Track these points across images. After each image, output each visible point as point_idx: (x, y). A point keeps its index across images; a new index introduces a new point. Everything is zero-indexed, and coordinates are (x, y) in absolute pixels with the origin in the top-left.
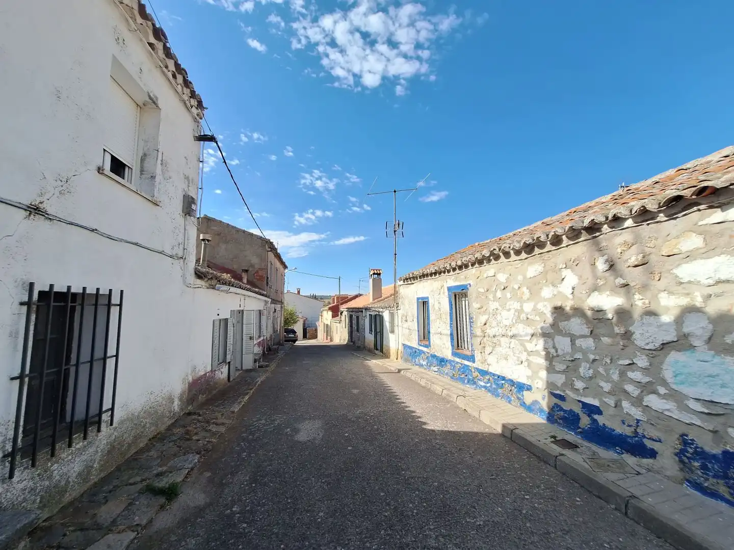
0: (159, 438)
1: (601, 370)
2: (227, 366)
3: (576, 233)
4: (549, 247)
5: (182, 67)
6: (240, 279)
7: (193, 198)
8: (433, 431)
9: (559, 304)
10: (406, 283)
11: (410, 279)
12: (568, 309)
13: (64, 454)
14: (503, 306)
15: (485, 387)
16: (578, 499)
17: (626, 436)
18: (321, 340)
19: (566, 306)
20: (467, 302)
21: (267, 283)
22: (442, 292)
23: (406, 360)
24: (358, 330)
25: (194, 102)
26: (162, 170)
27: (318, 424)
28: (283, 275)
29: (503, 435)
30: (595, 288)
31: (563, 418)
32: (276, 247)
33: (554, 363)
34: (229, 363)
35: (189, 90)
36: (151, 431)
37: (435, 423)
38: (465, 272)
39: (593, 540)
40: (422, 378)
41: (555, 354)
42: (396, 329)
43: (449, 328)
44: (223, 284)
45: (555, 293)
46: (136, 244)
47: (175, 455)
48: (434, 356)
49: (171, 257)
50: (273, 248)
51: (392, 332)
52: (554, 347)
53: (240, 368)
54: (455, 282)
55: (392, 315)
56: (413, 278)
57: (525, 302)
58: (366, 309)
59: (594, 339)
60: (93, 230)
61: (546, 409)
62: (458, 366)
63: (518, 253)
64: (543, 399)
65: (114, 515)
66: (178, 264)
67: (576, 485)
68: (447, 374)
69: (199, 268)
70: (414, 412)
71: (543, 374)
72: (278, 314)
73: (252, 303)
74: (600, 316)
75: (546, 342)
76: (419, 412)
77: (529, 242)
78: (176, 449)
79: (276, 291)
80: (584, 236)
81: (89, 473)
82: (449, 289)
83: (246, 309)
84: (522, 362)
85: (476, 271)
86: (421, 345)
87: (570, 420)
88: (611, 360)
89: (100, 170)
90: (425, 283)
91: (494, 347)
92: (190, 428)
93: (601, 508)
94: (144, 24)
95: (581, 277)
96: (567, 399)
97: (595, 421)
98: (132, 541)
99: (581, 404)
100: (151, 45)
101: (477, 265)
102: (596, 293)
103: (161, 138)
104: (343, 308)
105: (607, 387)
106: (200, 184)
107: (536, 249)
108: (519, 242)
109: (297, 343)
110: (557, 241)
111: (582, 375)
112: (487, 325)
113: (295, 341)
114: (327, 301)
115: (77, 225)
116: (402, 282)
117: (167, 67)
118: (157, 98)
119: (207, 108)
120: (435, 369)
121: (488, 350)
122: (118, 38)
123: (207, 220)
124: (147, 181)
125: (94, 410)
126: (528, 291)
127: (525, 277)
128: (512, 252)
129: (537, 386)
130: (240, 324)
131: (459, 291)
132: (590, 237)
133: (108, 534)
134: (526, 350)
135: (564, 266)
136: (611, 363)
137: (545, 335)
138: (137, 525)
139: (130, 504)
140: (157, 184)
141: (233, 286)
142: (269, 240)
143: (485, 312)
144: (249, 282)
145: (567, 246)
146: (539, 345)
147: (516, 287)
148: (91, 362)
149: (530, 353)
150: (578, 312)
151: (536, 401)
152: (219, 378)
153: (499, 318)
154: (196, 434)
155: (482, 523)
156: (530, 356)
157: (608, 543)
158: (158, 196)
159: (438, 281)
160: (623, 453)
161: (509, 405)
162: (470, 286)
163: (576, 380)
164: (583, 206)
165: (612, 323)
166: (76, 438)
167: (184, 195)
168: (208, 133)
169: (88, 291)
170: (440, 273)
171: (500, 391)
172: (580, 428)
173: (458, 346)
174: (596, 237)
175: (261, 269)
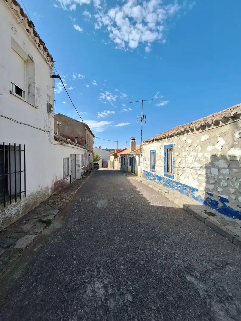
0: (43, 203)
1: (231, 183)
2: (70, 177)
3: (227, 119)
4: (213, 127)
5: (42, 41)
6: (74, 141)
7: (52, 105)
8: (153, 206)
9: (215, 154)
10: (146, 144)
11: (147, 142)
12: (218, 156)
13: (9, 206)
14: (189, 154)
15: (178, 189)
16: (212, 235)
17: (238, 211)
18: (109, 168)
19: (218, 154)
20: (172, 152)
21: (86, 143)
22: (161, 148)
23: (144, 177)
24: (125, 164)
25: (49, 59)
26: (37, 92)
27: (105, 201)
28: (93, 140)
29: (183, 209)
30: (233, 146)
31: (211, 204)
32: (89, 127)
33: (209, 180)
34: (70, 176)
35: (46, 53)
36: (41, 200)
37: (154, 203)
38: (172, 139)
39: (216, 251)
40: (150, 185)
41: (210, 176)
42: (141, 163)
43: (164, 164)
44: (66, 143)
45: (214, 148)
46: (29, 125)
47: (50, 210)
48: (156, 176)
49: (44, 131)
50: (88, 128)
51: (139, 165)
52: (210, 173)
53: (75, 178)
54: (167, 143)
55: (139, 158)
56: (149, 141)
57: (199, 152)
58: (128, 155)
59: (229, 170)
60: (11, 119)
61: (204, 199)
62: (167, 180)
63: (198, 129)
64: (203, 195)
65: (28, 229)
66: (47, 134)
67: (212, 230)
68: (162, 183)
69: (56, 136)
70: (146, 198)
71: (204, 184)
72: (91, 156)
73: (79, 151)
74: (234, 159)
75: (206, 171)
76: (148, 198)
77: (203, 124)
78: (50, 207)
79: (90, 147)
80: (231, 121)
81: (19, 214)
82: (165, 146)
83: (76, 154)
84: (195, 179)
85: (178, 138)
86: (151, 171)
87: (214, 204)
88: (236, 179)
89: (11, 92)
90: (154, 144)
91: (183, 172)
92: (55, 200)
93: (222, 239)
94: (24, 19)
95: (227, 141)
96: (214, 195)
97: (225, 205)
98: (35, 238)
99: (219, 198)
100: (27, 30)
101: (178, 135)
102: (233, 148)
103: (36, 77)
104: (119, 154)
105: (232, 191)
106: (54, 99)
107: (206, 127)
108: (198, 124)
109: (99, 169)
110: (217, 123)
111: (222, 185)
112: (181, 163)
113: (98, 168)
114: (112, 152)
115: (4, 117)
116: (144, 143)
117: (35, 41)
118: (32, 57)
119: (55, 62)
120: (157, 181)
121: (180, 173)
122: (13, 28)
123: (60, 115)
124: (31, 97)
125: (18, 191)
126: (201, 147)
127: (200, 141)
128: (195, 129)
129: (201, 189)
130: (74, 161)
131: (169, 147)
132: (233, 121)
133: (26, 235)
134: (197, 174)
135: (219, 136)
136: (236, 180)
137: (206, 167)
138: (37, 233)
139: (34, 225)
140: (35, 98)
141: (70, 144)
142: (86, 124)
143: (180, 157)
144: (78, 143)
145: (221, 126)
146: (204, 172)
147: (196, 146)
148: (15, 173)
149: (199, 175)
150: (223, 157)
151: (200, 196)
152: (67, 182)
153: (186, 159)
154: (58, 202)
155: (169, 241)
156: (199, 176)
157: (222, 253)
158: (37, 104)
159: (160, 143)
160: (236, 219)
161: (188, 197)
162: (174, 145)
163: (218, 187)
164: (234, 107)
165: (239, 163)
166: (13, 201)
167: (48, 104)
168: (57, 74)
169: (11, 145)
170: (161, 139)
171: (184, 191)
172: (218, 208)
173: (167, 172)
174: (236, 121)
175: (83, 137)
